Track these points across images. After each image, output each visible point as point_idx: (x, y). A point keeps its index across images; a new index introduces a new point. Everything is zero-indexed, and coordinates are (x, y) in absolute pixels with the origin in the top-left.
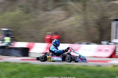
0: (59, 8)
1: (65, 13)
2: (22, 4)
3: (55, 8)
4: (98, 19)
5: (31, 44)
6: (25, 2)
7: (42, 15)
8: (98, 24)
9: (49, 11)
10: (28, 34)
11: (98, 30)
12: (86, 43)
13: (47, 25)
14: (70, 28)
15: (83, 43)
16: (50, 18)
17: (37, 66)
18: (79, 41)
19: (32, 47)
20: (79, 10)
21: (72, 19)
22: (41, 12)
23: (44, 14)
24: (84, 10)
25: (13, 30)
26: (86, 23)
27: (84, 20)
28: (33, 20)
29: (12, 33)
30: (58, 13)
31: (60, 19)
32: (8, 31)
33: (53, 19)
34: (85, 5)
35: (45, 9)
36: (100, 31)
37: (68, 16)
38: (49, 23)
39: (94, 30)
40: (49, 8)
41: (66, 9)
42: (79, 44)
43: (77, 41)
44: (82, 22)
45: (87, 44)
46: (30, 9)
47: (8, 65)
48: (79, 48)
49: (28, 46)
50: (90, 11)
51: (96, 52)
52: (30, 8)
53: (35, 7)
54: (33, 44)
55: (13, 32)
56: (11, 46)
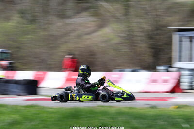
0: (85, 13)
2: (24, 8)
3: (78, 12)
4: (150, 28)
5: (41, 73)
7: (57, 26)
8: (151, 37)
9: (69, 17)
10: (36, 58)
12: (131, 69)
13: (66, 42)
14: (103, 45)
15: (126, 70)
16: (70, 29)
18: (119, 66)
19: (43, 79)
20: (118, 14)
21: (107, 30)
22: (55, 19)
23: (60, 24)
24: (126, 14)
25: (10, 51)
27: (126, 32)
29: (9, 56)
30: (83, 21)
31: (87, 30)
32: (2, 52)
33: (75, 31)
34: (127, 7)
35: (62, 16)
36: (153, 48)
37: (101, 26)
38: (68, 38)
39: (143, 47)
40: (69, 13)
41: (97, 15)
42: (121, 71)
43: (116, 66)
44: (123, 35)
45: (133, 71)
46: (37, 16)
48: (120, 78)
49: (35, 78)
50: (137, 16)
51: (149, 84)
52: (36, 14)
53: (46, 12)
54: (45, 74)
55: (11, 54)
56: (8, 77)
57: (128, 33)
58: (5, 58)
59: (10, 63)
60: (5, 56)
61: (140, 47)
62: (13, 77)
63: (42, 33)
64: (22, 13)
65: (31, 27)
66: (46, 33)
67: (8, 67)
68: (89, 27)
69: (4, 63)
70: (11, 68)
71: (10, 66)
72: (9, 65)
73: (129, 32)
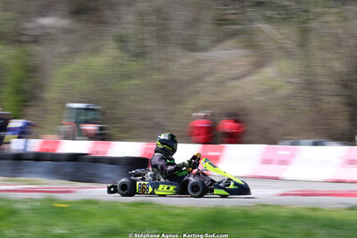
0: (230, 43)
1: (246, 56)
2: (124, 32)
3: (219, 40)
4: (345, 70)
6: (132, 26)
7: (182, 63)
8: (345, 85)
9: (204, 49)
10: (145, 119)
11: (345, 104)
12: (311, 141)
13: (197, 92)
14: (263, 98)
15: (302, 141)
16: (206, 70)
17: (177, 211)
18: (289, 134)
20: (290, 45)
21: (268, 72)
22: (179, 52)
23: (186, 61)
24: (302, 45)
25: (100, 107)
26: (310, 85)
27: (302, 75)
28: (156, 77)
29: (98, 117)
30: (229, 55)
31: (234, 72)
32: (87, 109)
33: (214, 73)
34: (305, 32)
35: (191, 46)
36: (351, 105)
37: (259, 65)
38: (202, 85)
39: (333, 103)
40: (204, 42)
41: (251, 45)
42: (293, 144)
43: (285, 135)
44: (297, 80)
45: (315, 144)
46: (147, 46)
47: (92, 208)
48: (292, 156)
49: (145, 154)
50: (322, 48)
52: (147, 43)
53: (162, 38)
55: (102, 112)
56: (97, 152)
57: (306, 78)
58: (92, 119)
59: (101, 129)
60: (91, 115)
61: (328, 103)
62: (105, 152)
63: (155, 77)
64: (121, 40)
65: (136, 66)
66: (163, 77)
67: (97, 134)
68: (237, 66)
69: (91, 128)
70: (101, 136)
71: (100, 134)
72: (98, 132)
73: (307, 75)
